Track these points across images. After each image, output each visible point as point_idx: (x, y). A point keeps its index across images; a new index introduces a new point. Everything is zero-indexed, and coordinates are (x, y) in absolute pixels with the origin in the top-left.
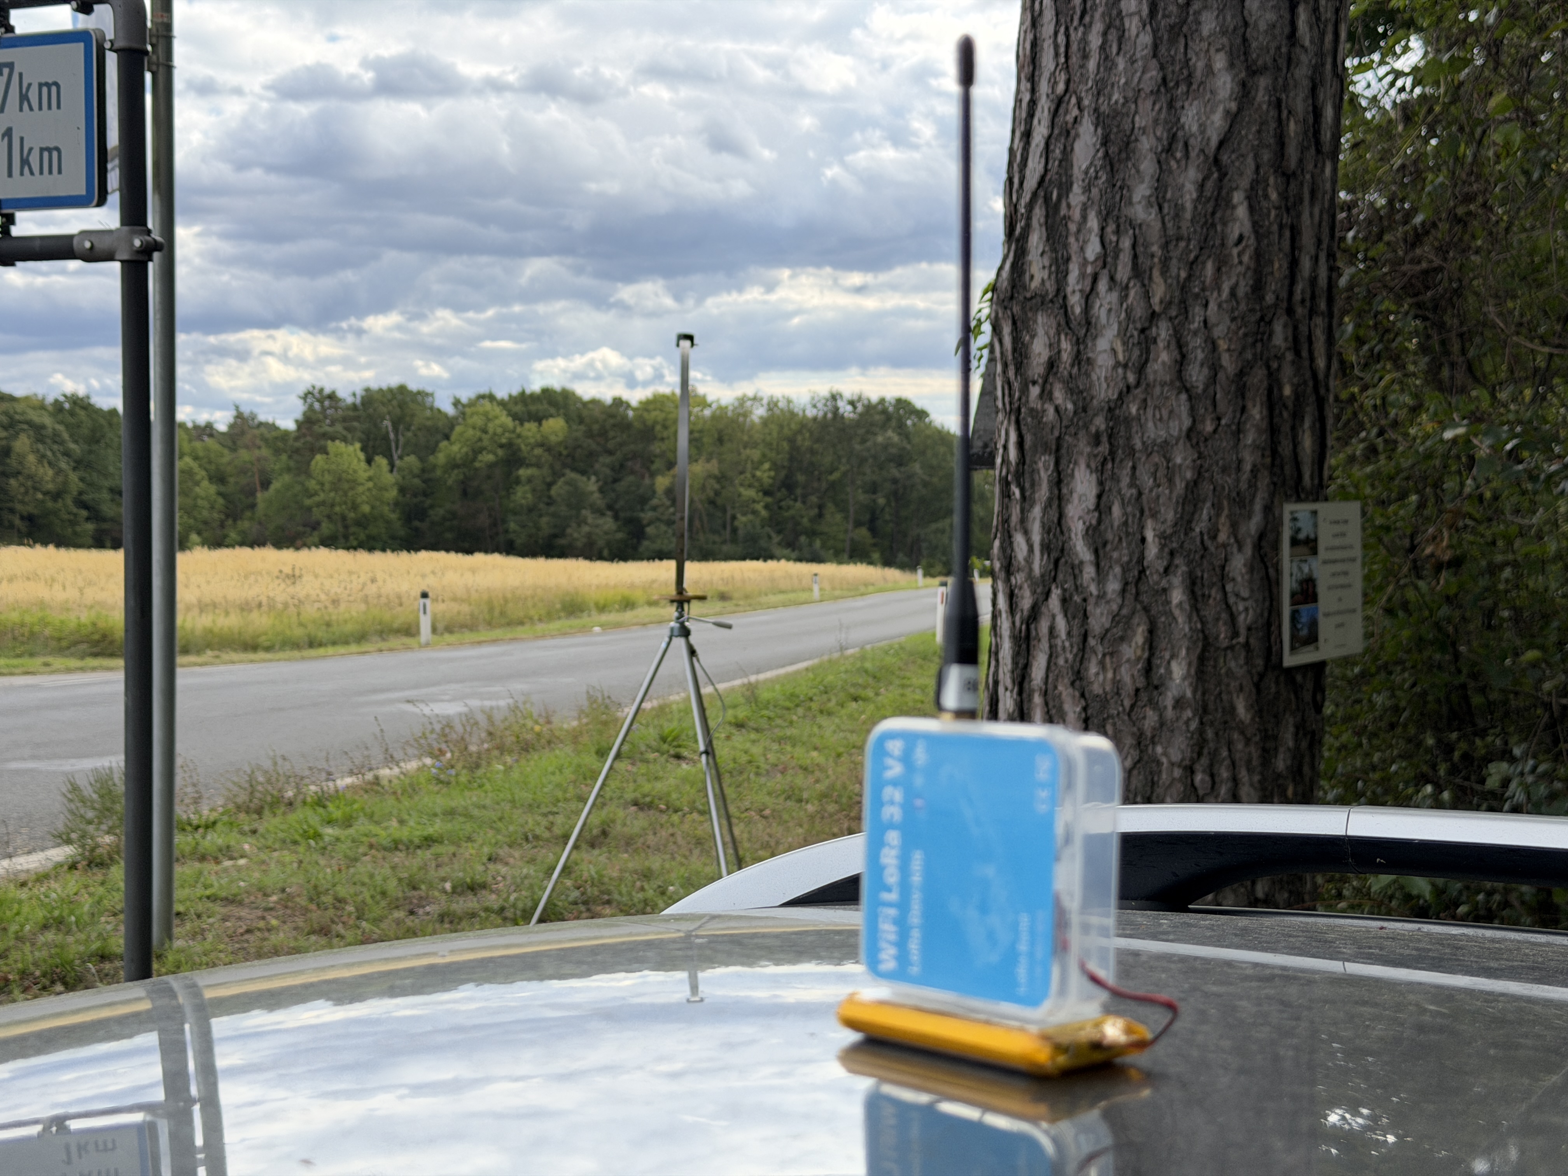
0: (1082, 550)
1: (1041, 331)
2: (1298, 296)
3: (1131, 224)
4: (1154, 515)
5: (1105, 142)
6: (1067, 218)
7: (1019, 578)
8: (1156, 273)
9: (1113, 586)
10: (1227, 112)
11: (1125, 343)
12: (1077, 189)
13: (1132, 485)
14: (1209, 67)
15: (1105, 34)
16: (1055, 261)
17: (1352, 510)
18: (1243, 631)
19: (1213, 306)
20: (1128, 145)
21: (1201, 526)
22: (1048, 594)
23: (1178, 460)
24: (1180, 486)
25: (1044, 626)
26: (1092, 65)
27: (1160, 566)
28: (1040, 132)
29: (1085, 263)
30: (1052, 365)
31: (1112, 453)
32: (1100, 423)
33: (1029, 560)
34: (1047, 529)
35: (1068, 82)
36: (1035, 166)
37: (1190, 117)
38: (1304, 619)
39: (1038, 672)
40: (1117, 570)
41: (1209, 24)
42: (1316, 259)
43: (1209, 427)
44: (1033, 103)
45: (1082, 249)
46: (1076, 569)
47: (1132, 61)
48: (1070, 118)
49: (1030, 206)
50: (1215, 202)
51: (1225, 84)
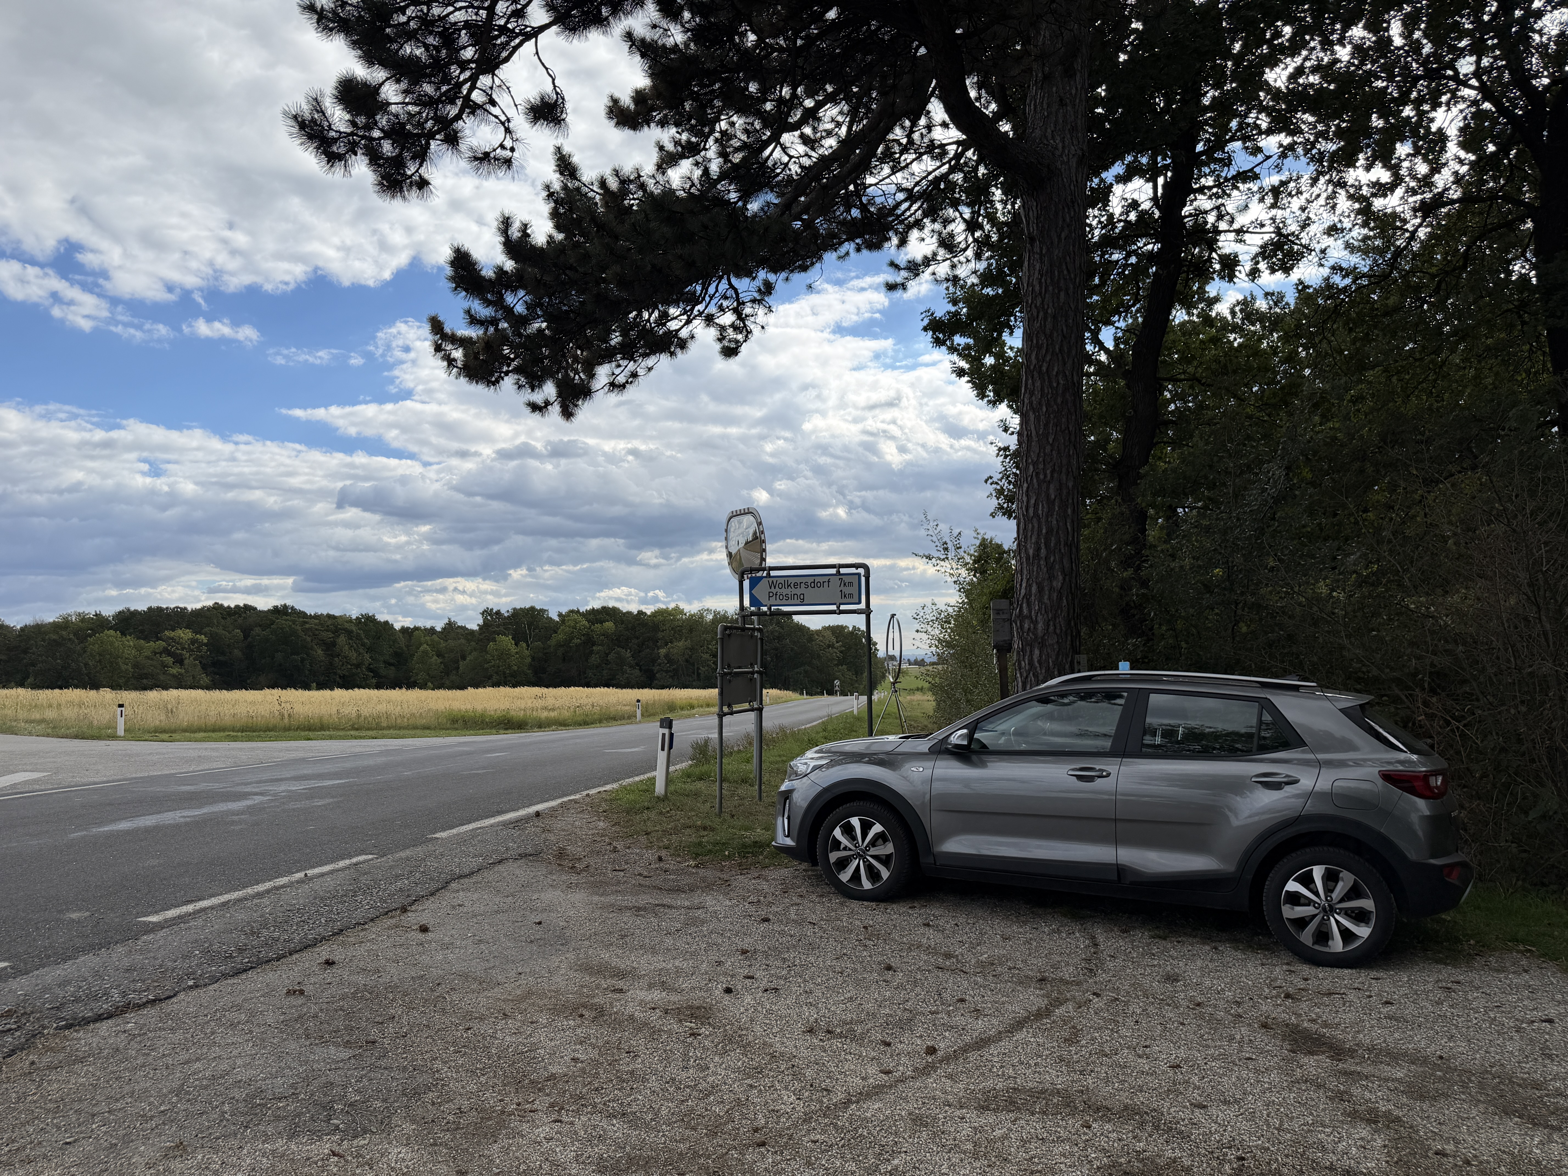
4: (1051, 657)
7: (1024, 670)
11: (1044, 625)
13: (1047, 651)
19: (1060, 618)
24: (1056, 652)
27: (1053, 667)
31: (1042, 646)
32: (1040, 640)
33: (1026, 666)
40: (1044, 668)
43: (1060, 641)
46: (1036, 668)
50: (1060, 598)
51: (1061, 578)
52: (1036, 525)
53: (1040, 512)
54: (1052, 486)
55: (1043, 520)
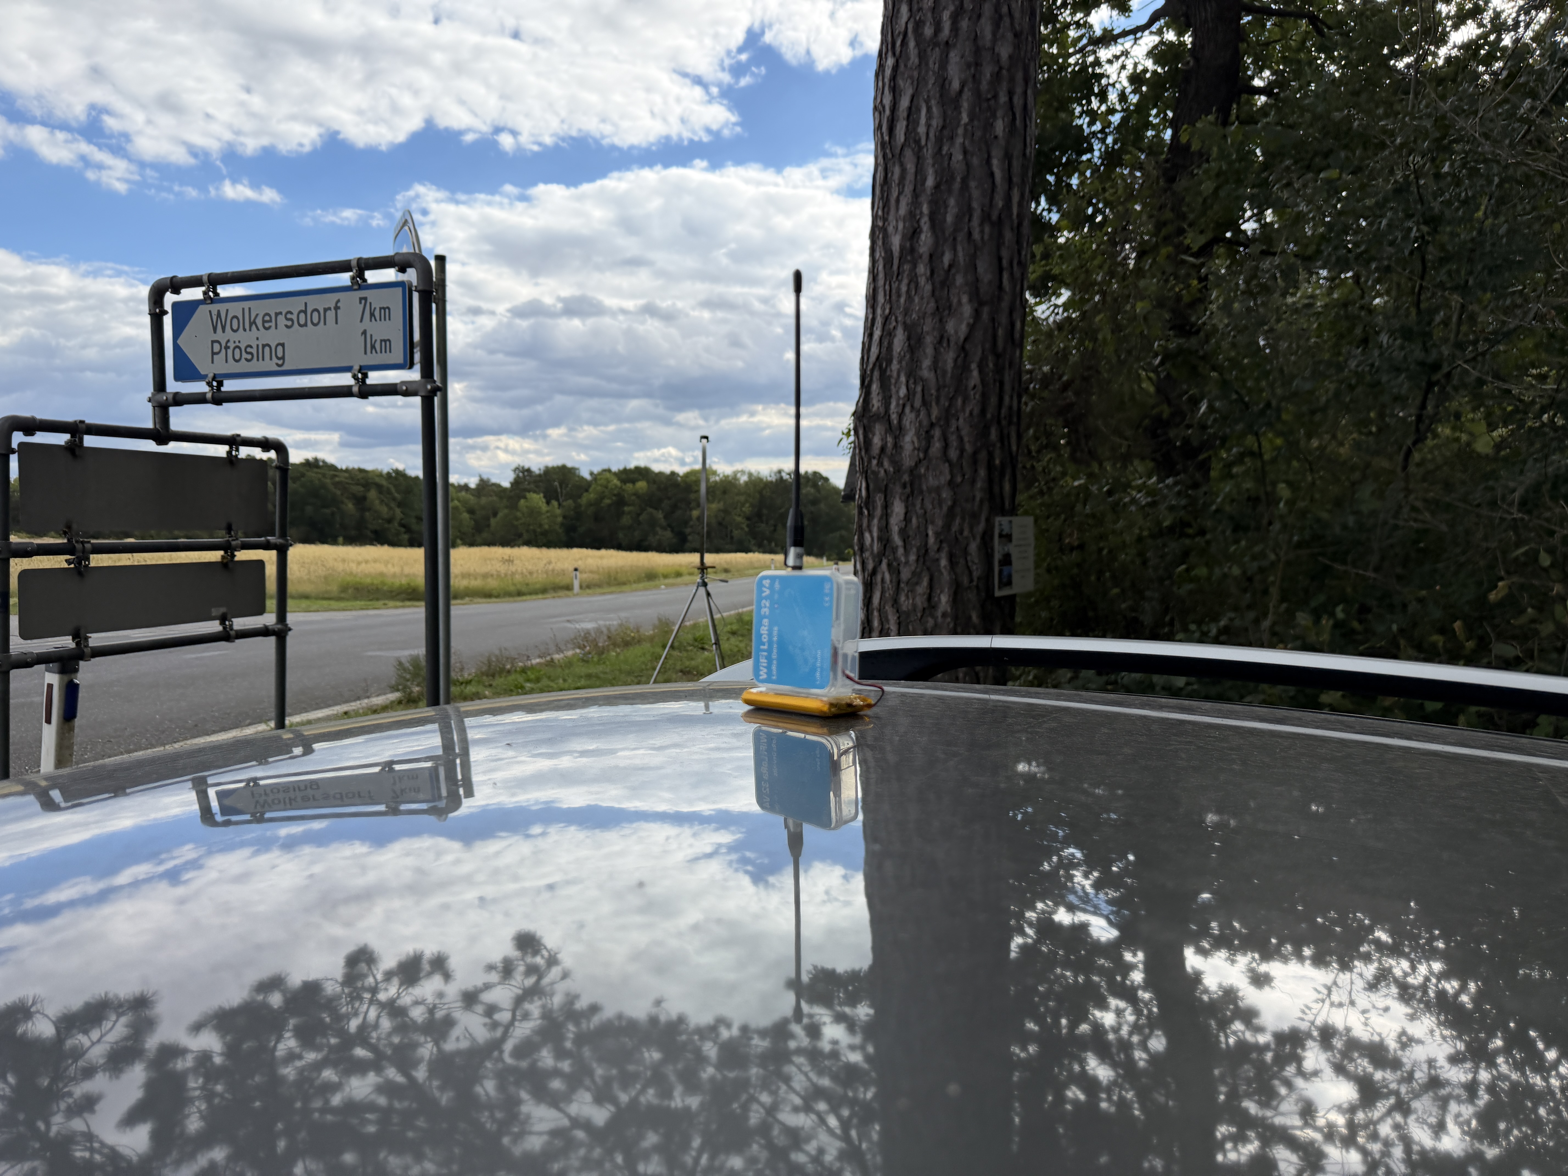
0: (897, 540)
1: (877, 433)
2: (1003, 415)
3: (922, 379)
4: (933, 523)
5: (909, 338)
6: (890, 377)
7: (867, 554)
8: (934, 404)
9: (912, 558)
10: (968, 324)
11: (918, 438)
12: (895, 362)
13: (922, 507)
14: (960, 303)
15: (909, 285)
16: (884, 398)
17: (1030, 520)
18: (975, 579)
19: (961, 420)
20: (920, 340)
21: (955, 528)
22: (881, 562)
23: (944, 495)
24: (945, 508)
25: (879, 578)
26: (902, 300)
27: (936, 548)
28: (877, 333)
29: (899, 398)
30: (883, 449)
31: (912, 492)
32: (906, 478)
33: (872, 545)
34: (880, 530)
35: (891, 309)
36: (875, 350)
37: (950, 326)
38: (1005, 573)
39: (876, 600)
40: (915, 550)
41: (959, 280)
42: (1011, 397)
43: (959, 479)
44: (874, 320)
45: (898, 392)
46: (894, 550)
47: (922, 298)
48: (892, 327)
49: (872, 370)
50: (962, 368)
51: (967, 310)
52: (911, 167)
53: (922, 129)
54: (954, 57)
55: (928, 153)
